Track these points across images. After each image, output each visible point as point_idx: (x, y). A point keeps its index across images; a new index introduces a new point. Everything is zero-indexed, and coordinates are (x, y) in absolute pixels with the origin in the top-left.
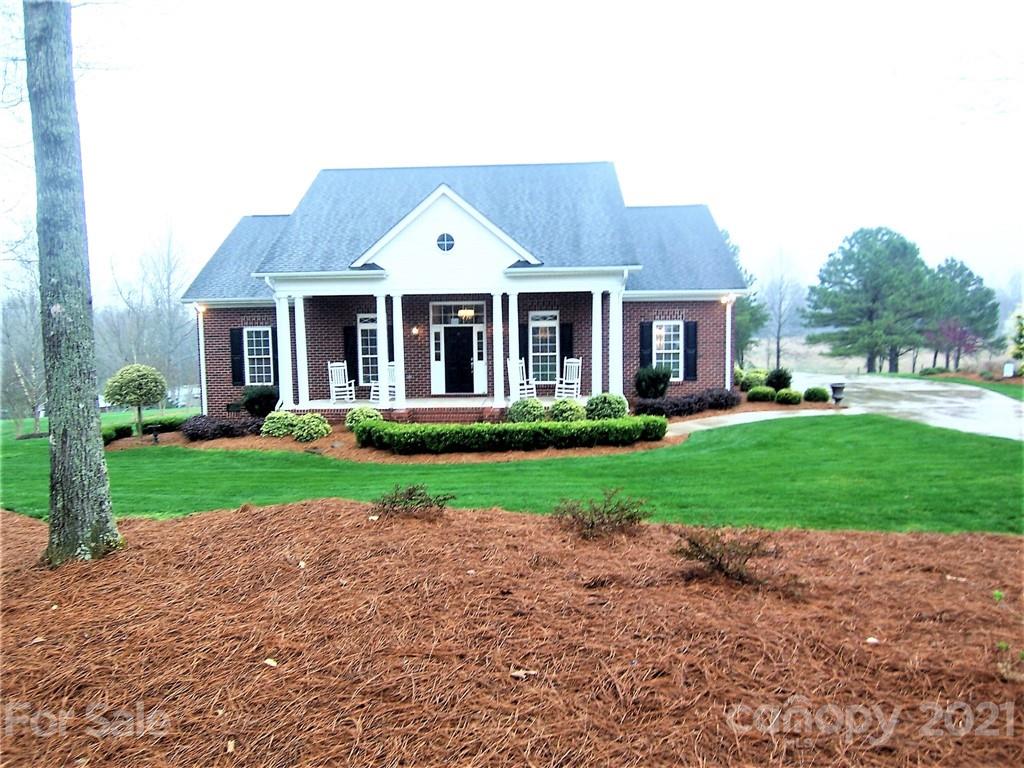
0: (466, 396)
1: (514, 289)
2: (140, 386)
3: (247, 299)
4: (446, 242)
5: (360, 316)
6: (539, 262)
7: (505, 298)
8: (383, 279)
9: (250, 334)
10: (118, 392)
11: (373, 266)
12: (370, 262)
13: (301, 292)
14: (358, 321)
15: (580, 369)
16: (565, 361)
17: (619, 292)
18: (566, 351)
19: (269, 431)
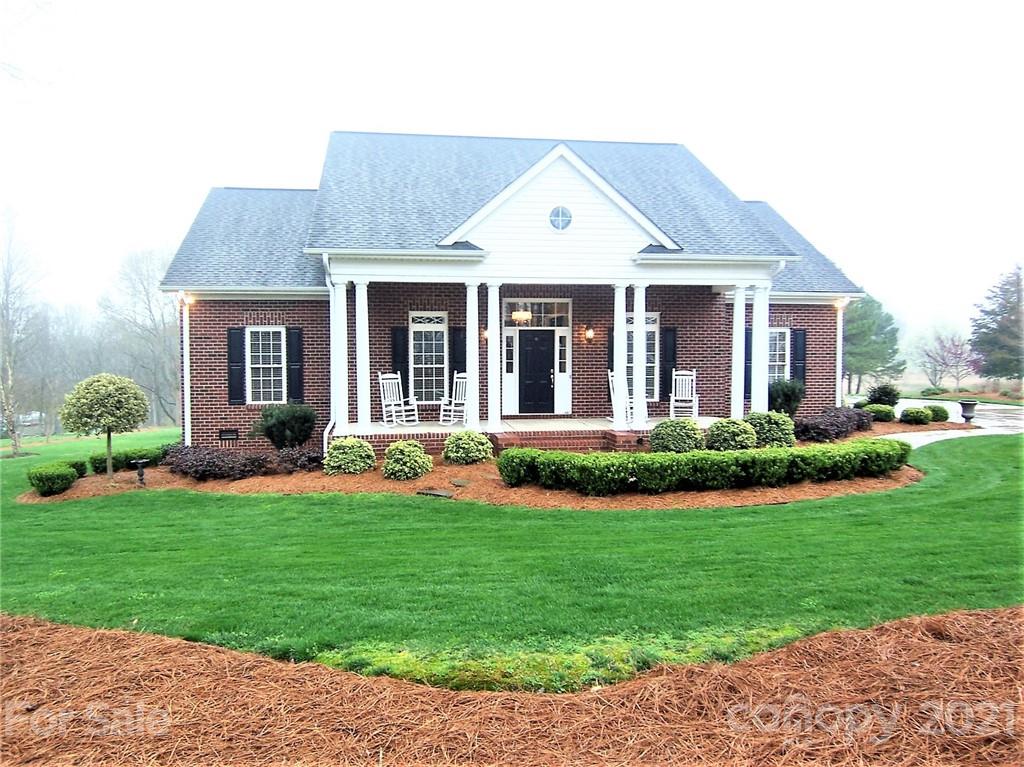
0: (543, 417)
1: (643, 280)
2: (119, 405)
3: (255, 288)
4: (560, 218)
5: (413, 314)
6: (677, 248)
7: (630, 292)
8: (480, 261)
9: (254, 334)
10: (87, 412)
11: (466, 245)
12: (463, 240)
13: (364, 276)
14: (410, 320)
15: (694, 383)
16: (674, 373)
17: (766, 288)
18: (669, 361)
19: (340, 466)
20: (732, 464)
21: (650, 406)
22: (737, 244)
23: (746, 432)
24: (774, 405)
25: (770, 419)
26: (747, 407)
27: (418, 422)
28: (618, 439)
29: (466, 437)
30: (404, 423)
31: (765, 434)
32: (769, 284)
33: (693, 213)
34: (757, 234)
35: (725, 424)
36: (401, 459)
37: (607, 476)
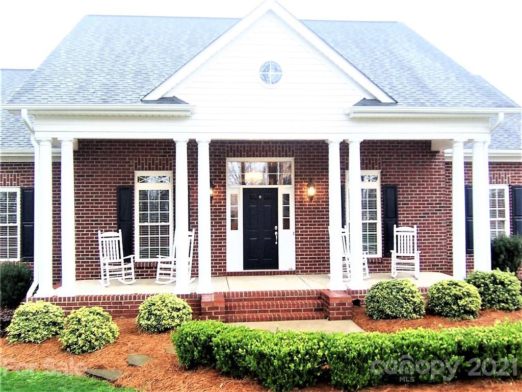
0: (267, 274)
1: (357, 135)
4: (271, 73)
5: (138, 174)
6: (391, 101)
7: (344, 148)
8: (186, 117)
11: (173, 100)
12: (170, 95)
13: (71, 133)
14: (136, 179)
15: (415, 239)
16: (395, 229)
17: (484, 143)
18: (391, 218)
19: (19, 335)
20: (453, 353)
21: (371, 262)
22: (454, 98)
23: (469, 295)
24: (497, 261)
25: (495, 279)
26: (470, 266)
27: (134, 281)
28: (331, 302)
29: (160, 302)
30: (123, 281)
31: (490, 295)
32: (488, 138)
33: (409, 72)
34: (473, 89)
35: (446, 286)
36: (78, 330)
37: (289, 368)
